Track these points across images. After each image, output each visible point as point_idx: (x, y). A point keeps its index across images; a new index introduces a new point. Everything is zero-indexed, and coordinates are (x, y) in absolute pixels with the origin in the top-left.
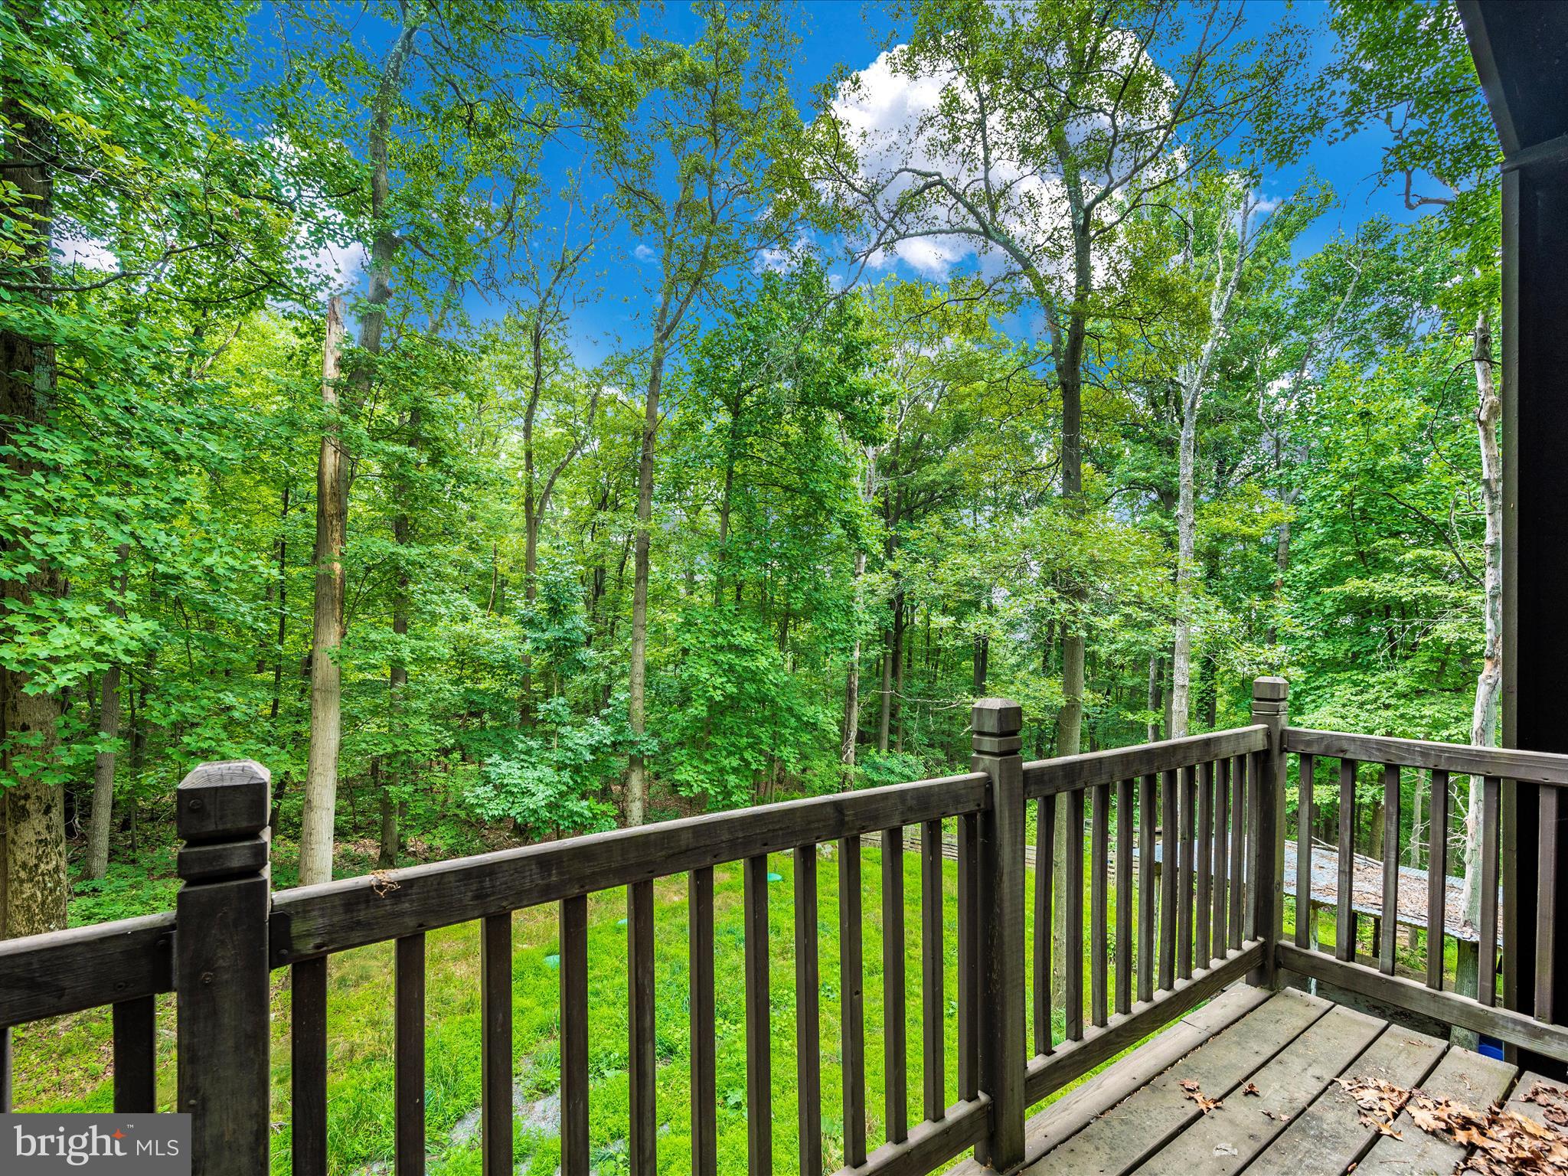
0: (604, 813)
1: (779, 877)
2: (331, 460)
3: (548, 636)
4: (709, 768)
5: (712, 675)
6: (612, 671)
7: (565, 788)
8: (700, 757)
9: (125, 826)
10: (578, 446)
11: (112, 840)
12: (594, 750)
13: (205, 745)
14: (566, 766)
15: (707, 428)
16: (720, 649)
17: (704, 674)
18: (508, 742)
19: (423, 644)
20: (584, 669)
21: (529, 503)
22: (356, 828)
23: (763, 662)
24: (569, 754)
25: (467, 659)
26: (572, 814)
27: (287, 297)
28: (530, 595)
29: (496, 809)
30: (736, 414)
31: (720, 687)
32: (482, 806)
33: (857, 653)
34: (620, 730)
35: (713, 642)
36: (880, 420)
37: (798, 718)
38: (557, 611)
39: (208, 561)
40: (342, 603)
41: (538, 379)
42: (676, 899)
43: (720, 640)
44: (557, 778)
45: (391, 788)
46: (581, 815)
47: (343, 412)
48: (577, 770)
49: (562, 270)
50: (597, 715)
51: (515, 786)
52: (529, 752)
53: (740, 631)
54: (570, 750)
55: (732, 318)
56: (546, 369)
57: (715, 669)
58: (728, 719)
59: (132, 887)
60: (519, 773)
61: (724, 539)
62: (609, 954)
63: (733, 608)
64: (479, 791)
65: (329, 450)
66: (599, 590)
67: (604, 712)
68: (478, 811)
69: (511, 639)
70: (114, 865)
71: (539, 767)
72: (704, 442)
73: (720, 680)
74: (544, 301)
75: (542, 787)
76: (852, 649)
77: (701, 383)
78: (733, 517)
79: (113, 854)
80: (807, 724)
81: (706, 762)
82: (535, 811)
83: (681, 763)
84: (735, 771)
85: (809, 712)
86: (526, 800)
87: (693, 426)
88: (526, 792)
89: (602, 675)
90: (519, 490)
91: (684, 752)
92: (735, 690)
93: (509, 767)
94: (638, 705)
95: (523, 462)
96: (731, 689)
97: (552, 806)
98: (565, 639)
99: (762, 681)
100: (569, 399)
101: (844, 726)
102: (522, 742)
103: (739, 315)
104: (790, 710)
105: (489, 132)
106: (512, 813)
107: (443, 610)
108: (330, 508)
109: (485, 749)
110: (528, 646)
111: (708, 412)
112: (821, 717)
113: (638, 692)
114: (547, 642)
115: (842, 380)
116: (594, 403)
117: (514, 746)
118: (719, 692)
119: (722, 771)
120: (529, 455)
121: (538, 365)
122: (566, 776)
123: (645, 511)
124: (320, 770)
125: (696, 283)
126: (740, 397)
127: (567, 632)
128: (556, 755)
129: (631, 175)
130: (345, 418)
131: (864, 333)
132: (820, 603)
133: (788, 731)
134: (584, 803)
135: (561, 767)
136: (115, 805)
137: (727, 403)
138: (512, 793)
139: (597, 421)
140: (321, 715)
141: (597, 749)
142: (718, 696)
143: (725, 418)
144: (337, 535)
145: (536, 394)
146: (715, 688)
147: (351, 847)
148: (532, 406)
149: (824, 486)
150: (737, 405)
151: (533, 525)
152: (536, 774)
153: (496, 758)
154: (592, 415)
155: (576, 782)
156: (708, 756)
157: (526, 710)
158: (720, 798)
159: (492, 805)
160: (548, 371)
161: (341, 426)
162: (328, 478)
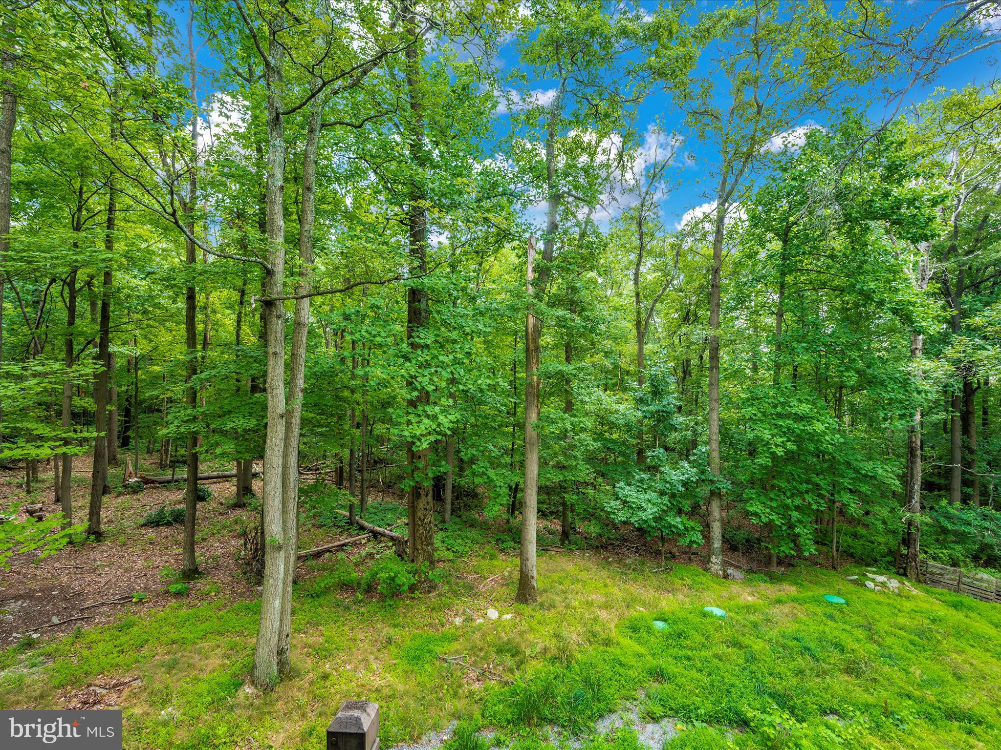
0: (693, 528)
1: (843, 601)
2: (531, 321)
3: (652, 408)
4: (774, 504)
5: (773, 436)
6: (696, 430)
7: (665, 508)
8: (766, 496)
9: (457, 498)
10: (669, 283)
11: (453, 504)
12: (685, 484)
13: (481, 470)
14: (666, 494)
15: (763, 255)
16: (780, 416)
17: (767, 435)
18: (629, 473)
19: (576, 419)
20: (676, 430)
21: (638, 324)
22: (552, 513)
23: (819, 427)
24: (668, 485)
25: (604, 420)
26: (670, 526)
27: (513, 240)
28: (641, 382)
29: (621, 516)
30: (785, 242)
31: (780, 446)
32: (614, 513)
33: (918, 417)
34: (703, 472)
35: (773, 411)
36: (931, 219)
37: (857, 471)
38: (657, 392)
39: (479, 382)
40: (538, 397)
41: (642, 247)
42: (750, 598)
43: (779, 409)
44: (660, 501)
45: (566, 495)
46: (677, 528)
47: (535, 298)
48: (673, 496)
49: (654, 177)
50: (687, 459)
51: (634, 503)
52: (642, 481)
53: (796, 403)
54: (668, 482)
55: (778, 174)
56: (647, 239)
57: (775, 431)
58: (790, 468)
59: (459, 530)
60: (636, 495)
61: (779, 334)
62: (697, 631)
63: (789, 386)
64: (613, 503)
65: (530, 316)
66: (686, 373)
67: (691, 458)
68: (612, 516)
69: (630, 409)
70: (453, 517)
71: (649, 491)
72: (760, 266)
73: (781, 440)
74: (644, 199)
75: (650, 505)
76: (911, 415)
77: (756, 225)
78: (788, 316)
79: (453, 511)
80: (866, 476)
81: (771, 500)
82: (646, 521)
83: (751, 499)
84: (797, 508)
85: (867, 467)
86: (640, 514)
87: (752, 256)
88: (640, 508)
89: (689, 433)
90: (633, 317)
91: (753, 491)
92: (795, 448)
93: (630, 491)
94: (715, 455)
95: (634, 299)
96: (791, 446)
97: (657, 519)
98: (663, 411)
99: (819, 441)
100: (662, 255)
101: (906, 479)
102: (637, 474)
103: (785, 170)
104: (848, 464)
105: (607, 115)
106: (632, 520)
107: (587, 399)
108: (532, 347)
109: (616, 477)
110: (639, 414)
111: (762, 244)
112: (880, 471)
113: (715, 446)
114: (652, 413)
115: (886, 195)
116: (678, 254)
117: (634, 477)
118: (781, 449)
119: (787, 507)
120: (637, 295)
121: (641, 239)
122: (666, 500)
123: (715, 322)
124: (529, 486)
125: (747, 159)
126: (788, 228)
127: (664, 406)
128: (659, 486)
129: (696, 104)
130: (535, 301)
131: (907, 151)
132: (875, 377)
133: (847, 480)
134: (678, 520)
135: (662, 493)
136: (453, 487)
137: (777, 235)
138: (632, 508)
139: (680, 265)
140: (529, 456)
141: (687, 483)
142: (780, 452)
143: (776, 245)
144: (534, 361)
145: (640, 256)
146: (777, 445)
147: (549, 524)
148: (638, 265)
149: (872, 285)
150: (786, 235)
151: (641, 337)
152: (647, 496)
153: (622, 484)
154: (677, 261)
155: (673, 504)
156: (772, 496)
157: (640, 452)
158: (784, 528)
159: (620, 514)
160: (648, 240)
161: (534, 305)
162: (530, 331)
